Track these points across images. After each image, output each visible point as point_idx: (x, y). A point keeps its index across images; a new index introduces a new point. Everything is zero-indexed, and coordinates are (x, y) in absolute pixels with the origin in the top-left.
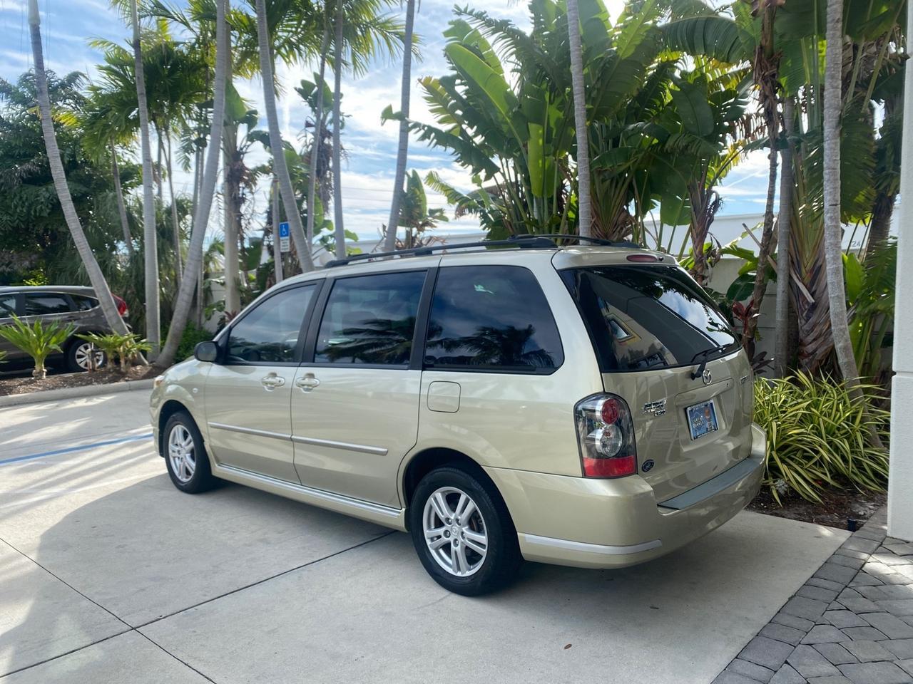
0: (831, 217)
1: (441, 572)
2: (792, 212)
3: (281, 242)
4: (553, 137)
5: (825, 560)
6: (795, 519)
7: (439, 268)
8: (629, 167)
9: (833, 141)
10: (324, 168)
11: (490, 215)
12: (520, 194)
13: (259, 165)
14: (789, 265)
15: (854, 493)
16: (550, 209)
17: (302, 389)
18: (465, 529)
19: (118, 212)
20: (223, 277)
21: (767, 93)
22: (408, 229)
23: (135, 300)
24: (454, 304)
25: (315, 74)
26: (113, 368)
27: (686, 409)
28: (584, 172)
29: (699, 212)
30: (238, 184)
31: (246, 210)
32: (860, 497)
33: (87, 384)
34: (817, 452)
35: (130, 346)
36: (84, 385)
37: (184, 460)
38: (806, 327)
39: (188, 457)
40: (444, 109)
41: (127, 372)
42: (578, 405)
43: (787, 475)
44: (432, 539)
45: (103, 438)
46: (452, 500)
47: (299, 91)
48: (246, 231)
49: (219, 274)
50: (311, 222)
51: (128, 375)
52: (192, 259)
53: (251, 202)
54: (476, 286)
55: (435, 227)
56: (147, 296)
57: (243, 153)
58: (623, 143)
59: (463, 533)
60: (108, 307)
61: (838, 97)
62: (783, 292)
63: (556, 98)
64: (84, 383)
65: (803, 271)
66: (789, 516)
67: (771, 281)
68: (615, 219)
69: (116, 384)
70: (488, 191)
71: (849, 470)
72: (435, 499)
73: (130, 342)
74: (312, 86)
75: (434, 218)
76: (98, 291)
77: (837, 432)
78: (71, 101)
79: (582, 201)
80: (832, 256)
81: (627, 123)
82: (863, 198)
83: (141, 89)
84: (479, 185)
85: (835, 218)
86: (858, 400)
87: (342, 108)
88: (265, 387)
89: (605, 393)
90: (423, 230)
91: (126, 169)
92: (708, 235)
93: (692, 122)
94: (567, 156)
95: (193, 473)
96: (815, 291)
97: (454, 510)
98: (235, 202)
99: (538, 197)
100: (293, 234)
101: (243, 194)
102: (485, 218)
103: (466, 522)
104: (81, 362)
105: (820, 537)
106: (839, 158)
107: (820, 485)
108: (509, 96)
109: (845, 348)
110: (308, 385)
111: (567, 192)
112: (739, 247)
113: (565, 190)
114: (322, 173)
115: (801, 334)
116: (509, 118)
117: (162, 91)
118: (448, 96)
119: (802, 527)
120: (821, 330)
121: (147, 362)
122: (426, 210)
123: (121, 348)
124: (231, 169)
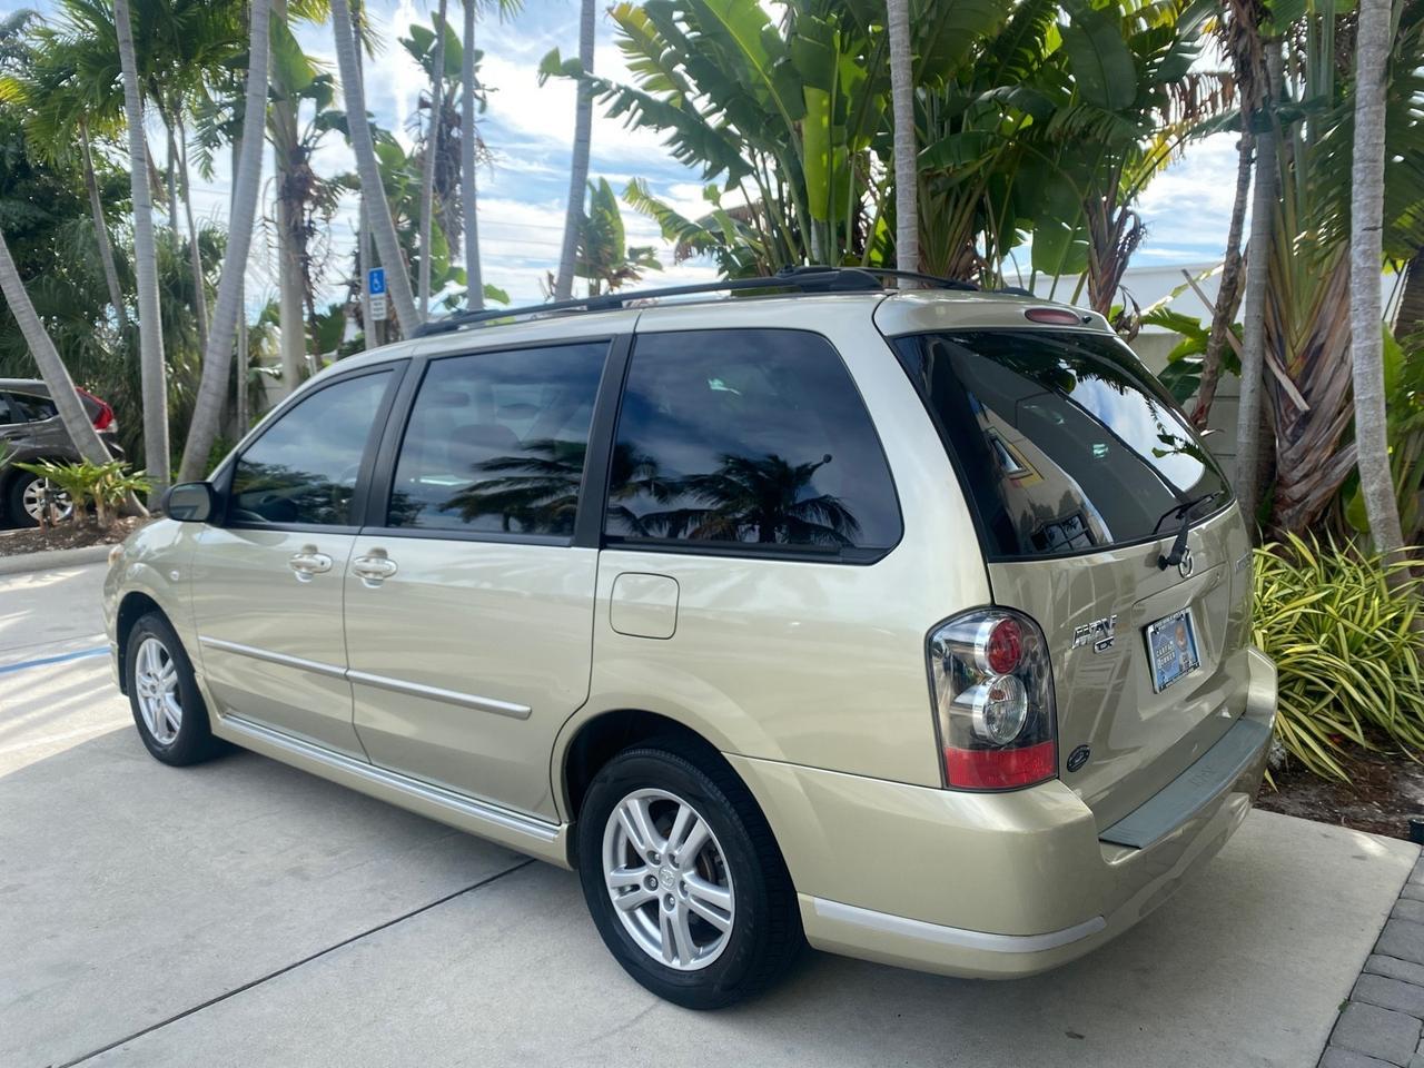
0: (1364, 252)
1: (641, 959)
2: (1272, 248)
3: (372, 303)
4: (848, 112)
5: (1388, 912)
6: (1304, 816)
7: (635, 335)
8: (978, 171)
9: (1373, 108)
10: (451, 178)
11: (734, 257)
12: (787, 221)
13: (341, 173)
14: (1263, 345)
15: (1400, 759)
16: (841, 246)
17: (363, 580)
18: (689, 876)
19: (98, 254)
20: (280, 366)
21: (1244, 24)
22: (593, 281)
23: (128, 403)
24: (670, 412)
25: (433, 14)
26: (83, 520)
27: (1144, 630)
28: (906, 171)
29: (1104, 249)
30: (301, 203)
31: (316, 249)
32: (1410, 768)
33: (36, 550)
34: (1332, 684)
35: (112, 484)
36: (31, 552)
37: (163, 704)
38: (1291, 454)
39: (168, 699)
40: (654, 65)
41: (109, 529)
42: (934, 634)
43: (1282, 729)
44: (621, 890)
45: (42, 653)
46: (661, 815)
47: (407, 44)
48: (315, 285)
49: (274, 360)
50: (425, 272)
51: (112, 533)
52: (219, 332)
53: (324, 236)
54: (710, 382)
55: (640, 279)
56: (145, 396)
57: (309, 150)
58: (967, 128)
59: (682, 883)
60: (71, 415)
61: (1385, 25)
62: (1252, 391)
63: (853, 43)
64: (30, 549)
65: (1290, 354)
66: (1292, 811)
67: (1228, 374)
68: (953, 263)
69: (89, 548)
70: (730, 216)
71: (1389, 716)
72: (627, 811)
73: (113, 476)
74: (430, 37)
75: (638, 263)
76: (53, 388)
77: (1365, 647)
78: (16, 60)
79: (903, 225)
80: (1364, 324)
81: (979, 89)
82: (1411, 220)
83: (125, 32)
84: (716, 203)
85: (1373, 254)
86: (1403, 591)
87: (480, 76)
88: (297, 573)
89: (994, 608)
90: (618, 284)
91: (114, 179)
92: (1119, 290)
93: (1095, 86)
94: (869, 153)
95: (178, 728)
96: (1311, 390)
97: (665, 835)
98: (296, 234)
99: (820, 221)
100: (391, 289)
101: (310, 222)
102: (726, 262)
103: (689, 862)
104: (35, 511)
105: (1362, 857)
106: (1383, 140)
107: (1337, 744)
108: (770, 36)
109: (1383, 494)
110: (376, 573)
111: (868, 216)
112: (1173, 311)
113: (865, 214)
114: (447, 186)
115: (1281, 467)
116: (769, 77)
117: (166, 39)
118: (660, 39)
119: (1325, 836)
120: (1318, 460)
121: (145, 511)
122: (624, 248)
123: (98, 487)
124: (288, 177)
